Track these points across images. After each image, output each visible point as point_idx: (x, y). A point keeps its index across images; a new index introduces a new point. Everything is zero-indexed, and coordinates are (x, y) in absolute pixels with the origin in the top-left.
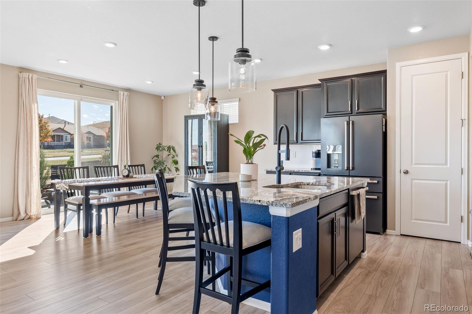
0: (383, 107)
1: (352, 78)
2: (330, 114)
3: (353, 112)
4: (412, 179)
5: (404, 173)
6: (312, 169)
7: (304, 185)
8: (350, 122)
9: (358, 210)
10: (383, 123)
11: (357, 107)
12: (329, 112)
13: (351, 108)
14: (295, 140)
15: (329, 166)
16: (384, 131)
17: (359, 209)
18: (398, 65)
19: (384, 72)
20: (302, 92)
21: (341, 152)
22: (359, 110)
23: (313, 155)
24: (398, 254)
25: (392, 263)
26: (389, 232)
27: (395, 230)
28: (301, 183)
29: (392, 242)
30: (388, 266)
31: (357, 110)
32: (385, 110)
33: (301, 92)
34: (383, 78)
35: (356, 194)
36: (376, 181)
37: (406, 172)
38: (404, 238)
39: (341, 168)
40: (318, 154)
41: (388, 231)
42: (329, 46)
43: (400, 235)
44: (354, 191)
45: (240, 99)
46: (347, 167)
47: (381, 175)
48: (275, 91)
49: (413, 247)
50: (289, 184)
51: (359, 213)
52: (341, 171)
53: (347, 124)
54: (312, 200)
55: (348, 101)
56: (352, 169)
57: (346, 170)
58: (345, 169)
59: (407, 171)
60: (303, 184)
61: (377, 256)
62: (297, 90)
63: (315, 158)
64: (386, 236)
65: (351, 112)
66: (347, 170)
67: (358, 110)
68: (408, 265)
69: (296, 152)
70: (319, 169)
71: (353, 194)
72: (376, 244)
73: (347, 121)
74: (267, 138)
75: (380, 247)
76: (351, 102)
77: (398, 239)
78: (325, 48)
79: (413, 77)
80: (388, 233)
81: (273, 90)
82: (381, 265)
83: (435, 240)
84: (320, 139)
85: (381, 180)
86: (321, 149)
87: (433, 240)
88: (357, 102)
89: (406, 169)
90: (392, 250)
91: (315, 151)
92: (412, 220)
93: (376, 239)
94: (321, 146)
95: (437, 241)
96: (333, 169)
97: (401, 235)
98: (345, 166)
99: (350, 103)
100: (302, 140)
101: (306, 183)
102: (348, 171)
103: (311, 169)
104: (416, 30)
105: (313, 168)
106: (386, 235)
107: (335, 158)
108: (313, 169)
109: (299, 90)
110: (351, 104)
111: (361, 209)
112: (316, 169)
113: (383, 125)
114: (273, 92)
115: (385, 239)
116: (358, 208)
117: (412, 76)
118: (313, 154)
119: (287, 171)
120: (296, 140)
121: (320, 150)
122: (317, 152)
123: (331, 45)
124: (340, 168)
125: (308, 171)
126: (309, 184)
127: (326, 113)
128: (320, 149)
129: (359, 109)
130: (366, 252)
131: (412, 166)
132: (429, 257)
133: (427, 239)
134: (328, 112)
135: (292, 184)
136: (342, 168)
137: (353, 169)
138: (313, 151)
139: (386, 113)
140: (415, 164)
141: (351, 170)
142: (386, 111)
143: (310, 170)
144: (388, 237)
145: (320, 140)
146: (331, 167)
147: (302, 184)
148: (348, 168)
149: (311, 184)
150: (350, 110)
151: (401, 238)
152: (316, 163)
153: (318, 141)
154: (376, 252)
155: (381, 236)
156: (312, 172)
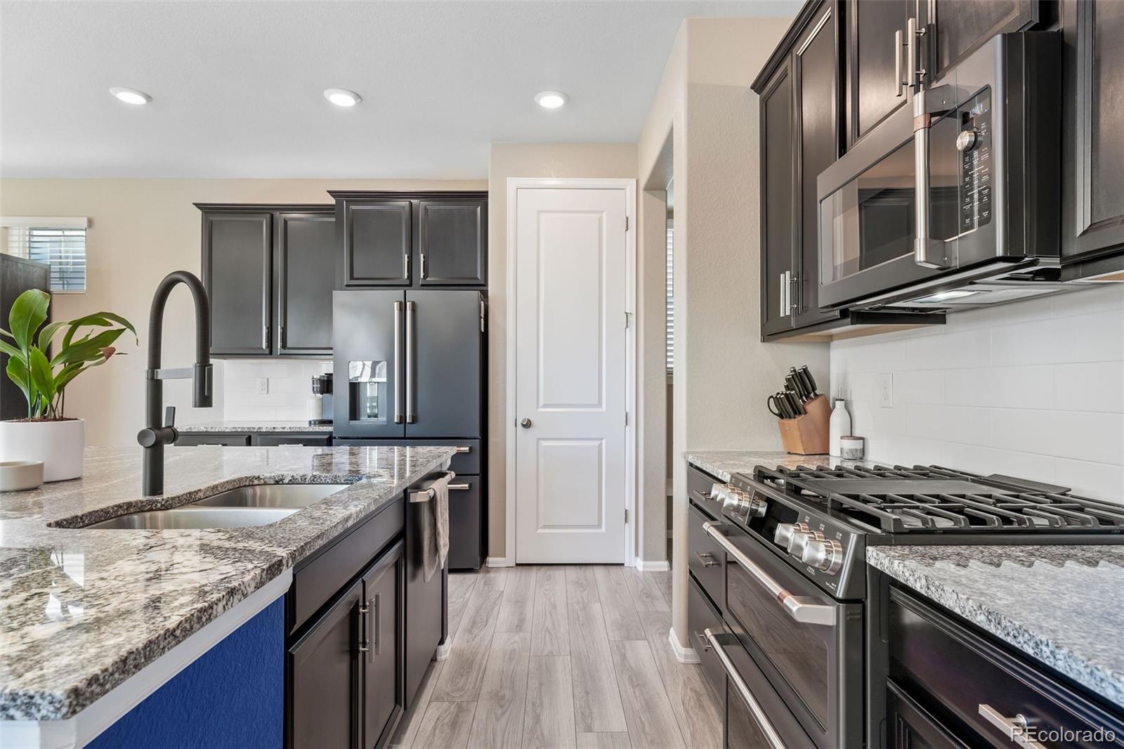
0: (479, 277)
1: (412, 201)
2: (358, 282)
3: (413, 282)
4: (539, 439)
5: (523, 426)
6: (312, 423)
7: (265, 484)
8: (408, 304)
9: (431, 542)
10: (480, 313)
11: (424, 272)
12: (355, 276)
13: (408, 272)
14: (264, 347)
15: (354, 413)
16: (483, 331)
17: (433, 538)
18: (512, 183)
19: (482, 197)
20: (286, 222)
21: (384, 380)
22: (428, 279)
23: (315, 386)
24: (519, 626)
25: (511, 659)
26: (492, 563)
27: (505, 556)
28: (252, 479)
29: (502, 589)
30: (503, 671)
31: (422, 277)
32: (483, 283)
33: (283, 221)
34: (479, 209)
35: (427, 499)
36: (467, 449)
37: (527, 425)
38: (523, 572)
39: (385, 419)
40: (326, 385)
41: (492, 561)
42: (355, 100)
43: (514, 565)
44: (419, 492)
45: (90, 223)
46: (400, 416)
47: (477, 434)
48: (207, 209)
49: (544, 594)
50: (200, 490)
51: (433, 550)
52: (386, 425)
53: (400, 310)
54: (245, 596)
55: (402, 254)
56: (411, 421)
57: (397, 423)
58: (396, 421)
59: (528, 420)
60: (262, 482)
61: (474, 643)
62: (272, 215)
63: (319, 395)
64: (488, 575)
65: (408, 281)
66: (400, 423)
67: (425, 277)
68: (544, 655)
69: (268, 379)
70: (330, 422)
71: (418, 501)
72: (470, 604)
73: (401, 303)
74: (132, 328)
75: (478, 611)
76: (408, 257)
77: (513, 576)
78: (342, 100)
79: (541, 214)
80: (490, 566)
81: (202, 204)
82: (487, 672)
83: (581, 567)
84: (331, 347)
85: (477, 443)
86: (334, 371)
87: (578, 567)
88: (422, 260)
89: (527, 418)
90: (504, 614)
91: (318, 377)
92: (537, 529)
93: (467, 589)
94: (334, 363)
95: (584, 567)
96: (364, 421)
97: (517, 565)
98: (396, 415)
99: (406, 260)
100: (284, 346)
101: (270, 478)
102: (403, 425)
103: (310, 422)
104: (551, 101)
105: (315, 421)
106: (488, 570)
107: (370, 392)
108: (315, 424)
109: (277, 214)
110: (408, 262)
111: (438, 540)
112: (322, 422)
113: (481, 318)
114: (201, 212)
115: (485, 584)
116: (431, 538)
117: (540, 212)
118: (313, 384)
119: (239, 430)
120: (268, 347)
121: (332, 374)
122: (326, 379)
123: (360, 97)
124: (382, 419)
125: (299, 428)
126: (282, 480)
127: (346, 281)
128: (332, 372)
129: (427, 277)
130: (448, 641)
131: (539, 410)
132: (581, 619)
133: (567, 567)
134: (352, 278)
135: (215, 487)
136: (387, 418)
137: (414, 420)
138: (315, 377)
139: (487, 291)
140: (545, 406)
141: (409, 423)
142: (486, 285)
143: (307, 425)
144: (492, 575)
145: (332, 349)
146: (359, 416)
147: (256, 482)
148: (403, 419)
149: (286, 481)
150: (406, 277)
151: (519, 573)
152: (323, 407)
153: (326, 351)
154: (470, 632)
155: (477, 575)
156: (311, 430)
